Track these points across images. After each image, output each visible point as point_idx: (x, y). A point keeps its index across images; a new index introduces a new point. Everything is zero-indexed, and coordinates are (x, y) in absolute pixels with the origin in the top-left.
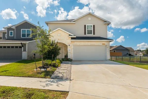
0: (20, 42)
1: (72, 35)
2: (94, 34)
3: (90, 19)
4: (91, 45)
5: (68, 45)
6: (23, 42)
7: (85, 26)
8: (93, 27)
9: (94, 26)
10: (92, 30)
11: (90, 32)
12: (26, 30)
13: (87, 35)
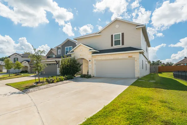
0: (55, 60)
1: (92, 50)
2: (123, 44)
3: (117, 26)
4: (114, 59)
5: (89, 61)
6: (57, 60)
7: (112, 36)
8: (122, 36)
9: (123, 34)
10: (121, 39)
11: (117, 43)
12: (69, 47)
13: (115, 47)
